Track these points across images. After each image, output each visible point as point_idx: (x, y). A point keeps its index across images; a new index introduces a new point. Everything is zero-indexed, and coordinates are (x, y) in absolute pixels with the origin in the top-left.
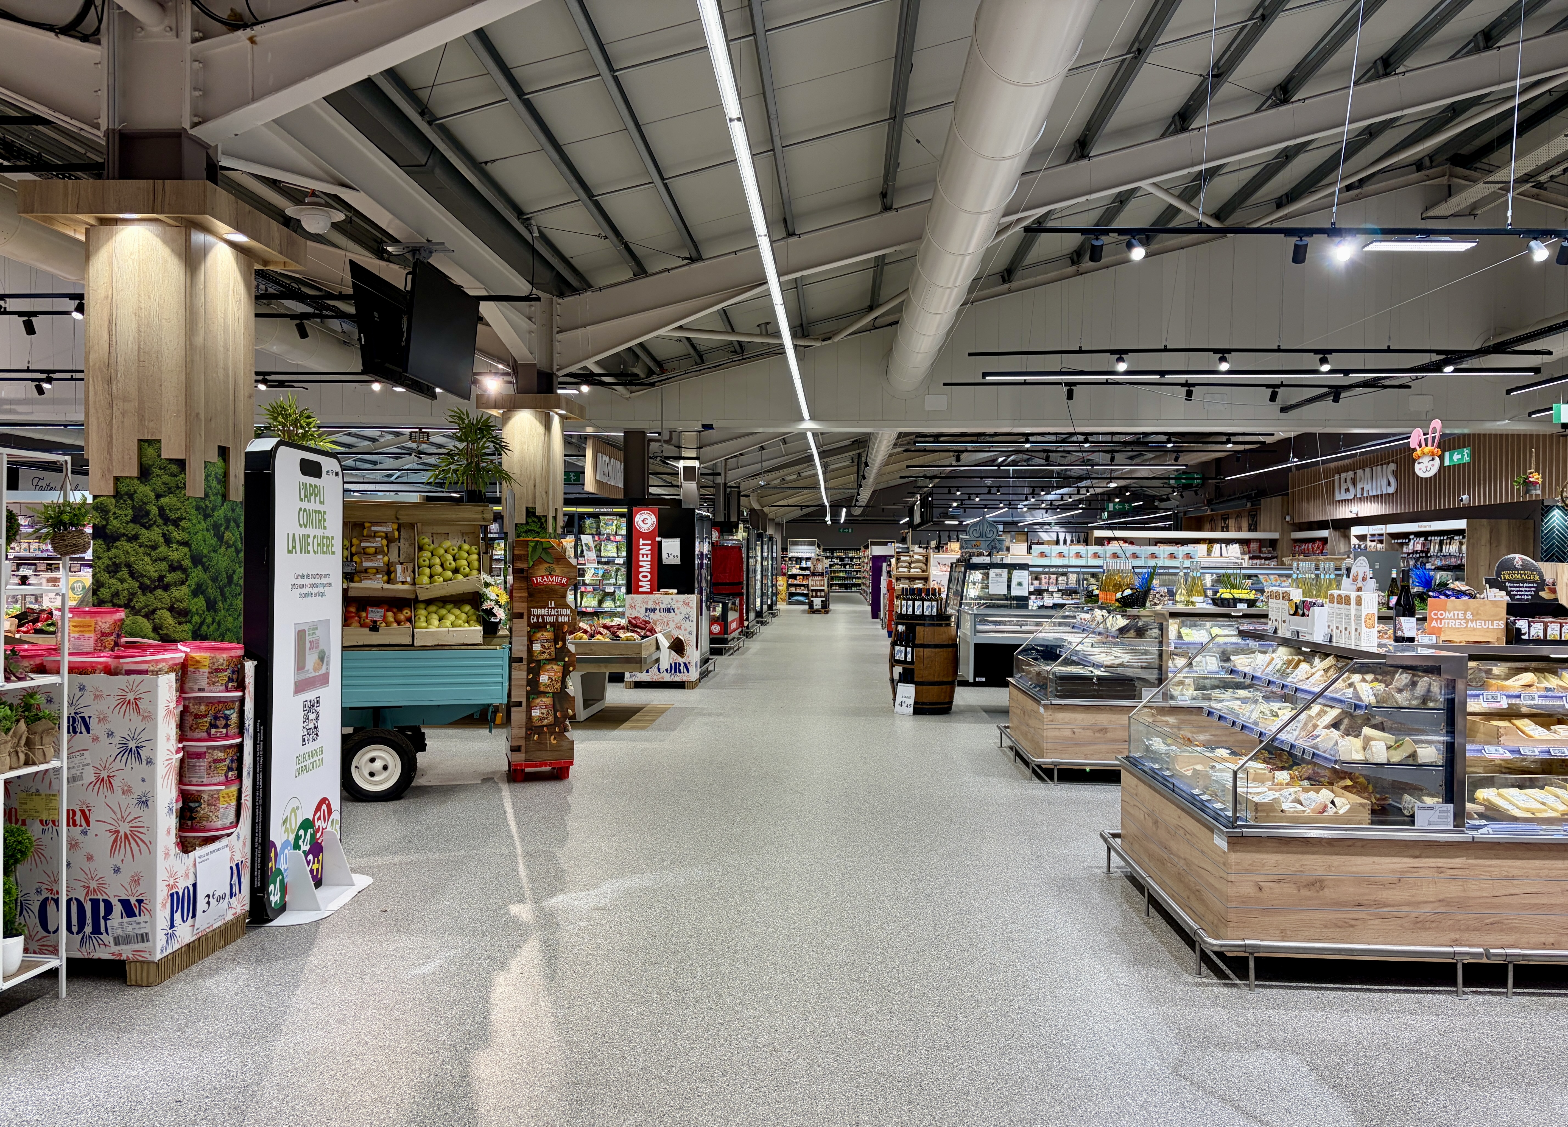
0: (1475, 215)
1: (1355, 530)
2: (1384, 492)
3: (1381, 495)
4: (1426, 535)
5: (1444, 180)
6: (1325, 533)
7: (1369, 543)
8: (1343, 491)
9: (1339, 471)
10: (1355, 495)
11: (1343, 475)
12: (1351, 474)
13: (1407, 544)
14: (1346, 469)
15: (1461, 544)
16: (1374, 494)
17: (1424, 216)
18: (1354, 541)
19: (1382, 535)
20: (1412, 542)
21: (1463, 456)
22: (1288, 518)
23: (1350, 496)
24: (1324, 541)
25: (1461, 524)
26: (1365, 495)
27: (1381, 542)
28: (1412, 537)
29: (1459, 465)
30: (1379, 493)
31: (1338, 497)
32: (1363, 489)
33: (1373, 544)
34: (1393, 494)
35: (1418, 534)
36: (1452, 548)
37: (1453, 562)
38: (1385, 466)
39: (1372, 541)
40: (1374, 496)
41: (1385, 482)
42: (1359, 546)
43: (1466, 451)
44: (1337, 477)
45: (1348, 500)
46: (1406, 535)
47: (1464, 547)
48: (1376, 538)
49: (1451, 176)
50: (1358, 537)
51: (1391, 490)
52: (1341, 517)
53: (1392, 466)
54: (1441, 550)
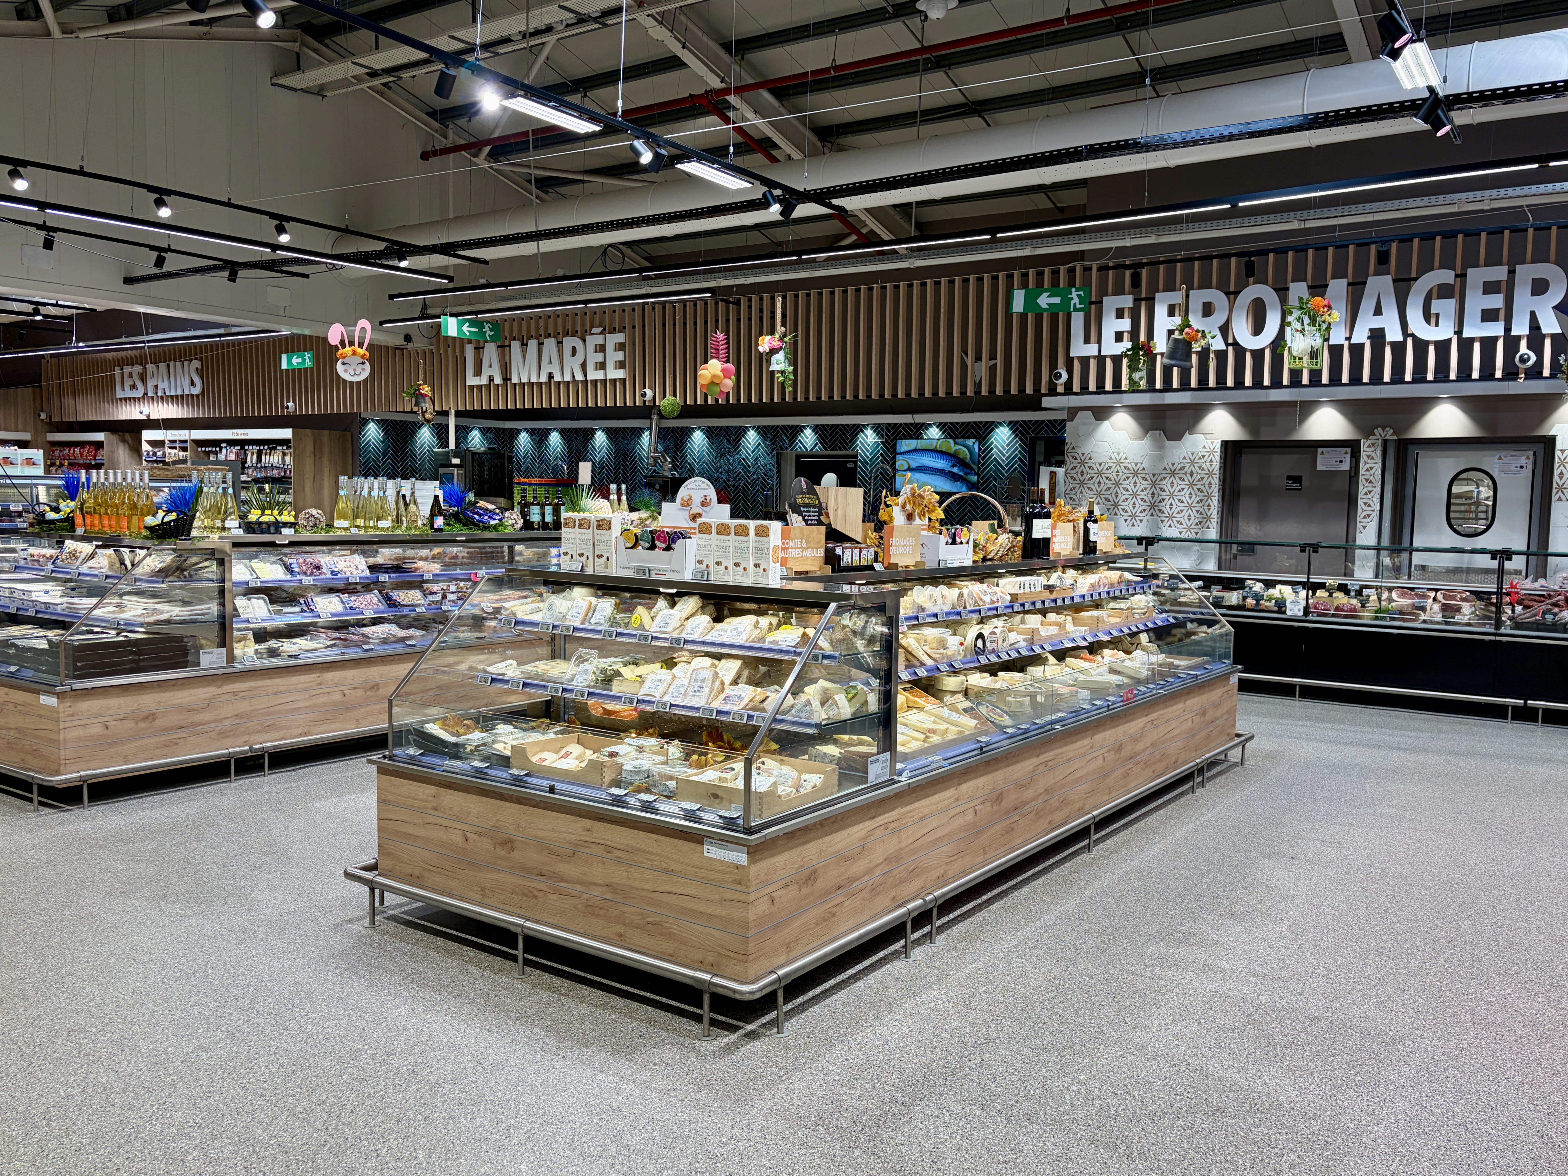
0: (324, 96)
1: (147, 435)
2: (187, 392)
3: (182, 396)
4: (243, 443)
5: (295, 47)
6: (100, 436)
7: (167, 450)
8: (127, 387)
9: (122, 363)
10: (146, 394)
11: (127, 370)
12: (138, 368)
13: (216, 453)
14: (131, 362)
15: (284, 454)
16: (173, 393)
17: (274, 81)
18: (146, 447)
19: (185, 441)
20: (224, 451)
21: (303, 360)
22: (43, 416)
23: (139, 394)
24: (99, 445)
25: (286, 433)
26: (159, 394)
27: (184, 449)
28: (224, 445)
29: (299, 370)
30: (179, 393)
31: (120, 394)
32: (156, 387)
33: (173, 451)
34: (198, 396)
35: (231, 443)
36: (275, 458)
37: (275, 473)
38: (186, 363)
39: (171, 448)
40: (172, 397)
41: (187, 381)
42: (155, 454)
43: (307, 356)
44: (117, 371)
45: (134, 399)
46: (217, 443)
47: (287, 458)
48: (177, 445)
49: (303, 44)
50: (151, 443)
51: (196, 391)
52: (124, 418)
53: (196, 364)
54: (259, 459)
